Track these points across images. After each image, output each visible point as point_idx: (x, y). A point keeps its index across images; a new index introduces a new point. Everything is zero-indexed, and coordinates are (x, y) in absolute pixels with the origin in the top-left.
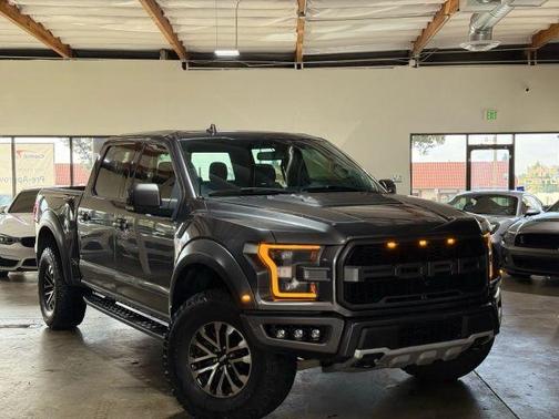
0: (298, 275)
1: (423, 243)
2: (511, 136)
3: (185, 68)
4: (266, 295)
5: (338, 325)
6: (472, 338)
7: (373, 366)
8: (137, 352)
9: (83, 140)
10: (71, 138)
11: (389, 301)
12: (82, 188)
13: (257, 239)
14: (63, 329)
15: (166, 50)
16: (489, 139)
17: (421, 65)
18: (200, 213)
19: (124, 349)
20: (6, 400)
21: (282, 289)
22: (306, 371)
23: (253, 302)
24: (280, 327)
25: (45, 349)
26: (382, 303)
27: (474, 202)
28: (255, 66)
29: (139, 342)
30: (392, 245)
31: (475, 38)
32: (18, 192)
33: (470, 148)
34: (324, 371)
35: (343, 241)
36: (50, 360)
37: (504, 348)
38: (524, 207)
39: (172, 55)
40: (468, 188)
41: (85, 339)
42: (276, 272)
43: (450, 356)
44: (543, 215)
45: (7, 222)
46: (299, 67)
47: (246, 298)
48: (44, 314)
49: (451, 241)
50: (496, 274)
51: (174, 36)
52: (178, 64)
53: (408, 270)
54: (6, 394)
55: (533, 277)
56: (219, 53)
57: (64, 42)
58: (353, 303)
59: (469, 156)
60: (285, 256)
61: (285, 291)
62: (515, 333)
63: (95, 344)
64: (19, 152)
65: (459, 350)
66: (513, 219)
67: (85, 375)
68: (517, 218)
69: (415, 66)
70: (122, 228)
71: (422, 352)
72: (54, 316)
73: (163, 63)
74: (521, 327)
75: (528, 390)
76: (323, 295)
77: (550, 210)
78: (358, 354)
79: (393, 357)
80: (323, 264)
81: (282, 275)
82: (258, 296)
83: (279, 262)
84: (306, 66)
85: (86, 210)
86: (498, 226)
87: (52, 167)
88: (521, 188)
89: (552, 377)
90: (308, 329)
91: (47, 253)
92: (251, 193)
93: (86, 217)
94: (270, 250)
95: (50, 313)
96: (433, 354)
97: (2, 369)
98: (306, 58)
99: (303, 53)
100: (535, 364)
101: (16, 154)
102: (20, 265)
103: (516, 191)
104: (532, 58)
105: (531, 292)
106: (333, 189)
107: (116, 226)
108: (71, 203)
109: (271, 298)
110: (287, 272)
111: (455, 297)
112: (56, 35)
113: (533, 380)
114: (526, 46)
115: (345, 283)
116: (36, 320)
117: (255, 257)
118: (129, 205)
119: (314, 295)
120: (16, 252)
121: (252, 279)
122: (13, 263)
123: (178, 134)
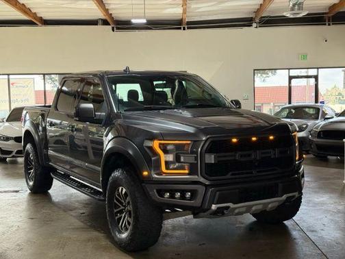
0: (177, 159)
1: (254, 139)
2: (316, 70)
3: (113, 31)
4: (158, 172)
5: (201, 189)
6: (284, 197)
7: (223, 214)
8: (84, 206)
9: (53, 76)
10: (44, 75)
11: (232, 175)
12: (50, 106)
13: (152, 137)
14: (40, 193)
15: (102, 20)
16: (303, 72)
17: (260, 27)
18: (119, 121)
19: (77, 205)
20: (4, 237)
21: (167, 168)
22: (187, 217)
23: (149, 176)
24: (167, 191)
25: (28, 205)
26: (229, 176)
27: (293, 111)
28: (157, 28)
29: (85, 201)
30: (234, 140)
31: (292, 9)
32: (12, 109)
33: (291, 78)
34: (194, 217)
35: (204, 139)
36: (32, 212)
37: (309, 202)
38: (324, 114)
39: (105, 23)
40: (290, 103)
41: (53, 198)
42: (164, 158)
43: (271, 208)
44: (336, 119)
45: (6, 127)
46: (184, 29)
47: (145, 173)
48: (28, 184)
49: (271, 138)
50: (301, 157)
51: (106, 11)
52: (109, 28)
53: (245, 156)
54: (4, 234)
55: (329, 157)
56: (134, 21)
57: (39, 15)
58: (211, 176)
59: (290, 83)
60: (169, 147)
61: (169, 168)
62: (316, 192)
63: (58, 202)
64: (13, 84)
65: (277, 204)
66: (317, 122)
67: (52, 221)
68: (319, 121)
69: (256, 27)
70: (72, 131)
71: (253, 205)
72: (34, 185)
73: (100, 28)
74: (319, 188)
75: (322, 227)
76: (193, 171)
77: (339, 116)
78: (214, 207)
79: (236, 208)
80: (192, 152)
81: (167, 160)
82: (153, 172)
83: (166, 152)
84: (188, 28)
85: (52, 120)
86: (307, 126)
87: (33, 92)
88: (323, 102)
89: (337, 219)
90: (183, 192)
91: (29, 146)
92: (151, 109)
93: (52, 124)
94: (160, 144)
95: (31, 183)
96: (260, 207)
97: (2, 218)
98: (189, 23)
99: (187, 20)
100: (327, 211)
101: (11, 86)
102: (14, 154)
103: (319, 104)
104: (329, 21)
105: (327, 166)
106: (201, 106)
107: (69, 130)
108: (43, 115)
109: (161, 173)
110: (170, 158)
111: (275, 172)
112: (33, 11)
113: (326, 221)
114: (325, 13)
115: (206, 164)
116: (22, 188)
117: (151, 148)
118: (76, 117)
119: (187, 172)
120: (11, 145)
121: (149, 162)
122: (9, 153)
123: (106, 73)
